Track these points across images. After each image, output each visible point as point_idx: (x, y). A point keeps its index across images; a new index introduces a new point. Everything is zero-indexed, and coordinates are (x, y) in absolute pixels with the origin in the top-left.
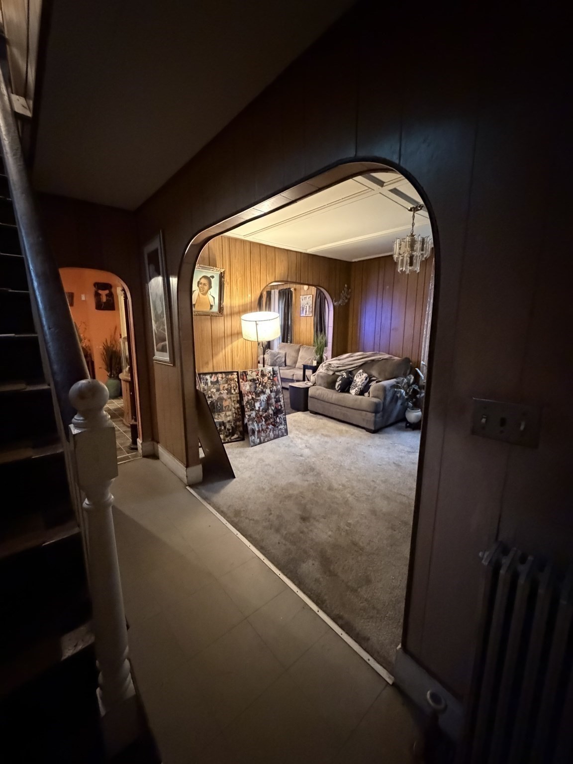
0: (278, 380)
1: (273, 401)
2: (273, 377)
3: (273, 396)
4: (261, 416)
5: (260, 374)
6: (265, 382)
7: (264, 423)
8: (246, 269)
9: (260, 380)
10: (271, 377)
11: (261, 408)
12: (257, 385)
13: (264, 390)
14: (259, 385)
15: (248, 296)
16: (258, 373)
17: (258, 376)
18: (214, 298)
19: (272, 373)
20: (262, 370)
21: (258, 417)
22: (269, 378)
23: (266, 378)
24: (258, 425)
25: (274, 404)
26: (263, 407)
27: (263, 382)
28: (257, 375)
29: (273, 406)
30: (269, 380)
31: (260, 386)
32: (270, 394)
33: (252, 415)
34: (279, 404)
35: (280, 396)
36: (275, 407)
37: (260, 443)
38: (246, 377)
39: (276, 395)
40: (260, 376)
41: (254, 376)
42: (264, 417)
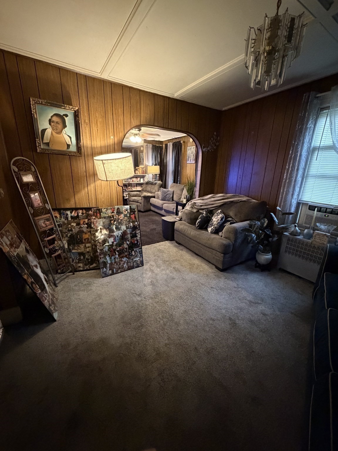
0: (135, 217)
1: (129, 236)
2: (130, 214)
3: (129, 232)
4: (115, 250)
5: (115, 212)
6: (121, 219)
7: (117, 256)
8: (108, 111)
9: (115, 217)
10: (128, 214)
11: (115, 243)
12: (112, 222)
13: (119, 226)
15: (110, 137)
16: (114, 210)
17: (113, 214)
18: (70, 138)
19: (129, 211)
20: (118, 208)
21: (111, 251)
22: (125, 216)
23: (122, 216)
24: (111, 258)
25: (130, 238)
26: (117, 241)
27: (119, 219)
28: (112, 212)
29: (129, 241)
30: (125, 218)
31: (115, 222)
32: (125, 230)
33: (104, 250)
34: (135, 239)
35: (137, 232)
36: (131, 241)
37: (113, 274)
38: (100, 215)
39: (132, 231)
40: (115, 213)
41: (109, 213)
42: (118, 251)
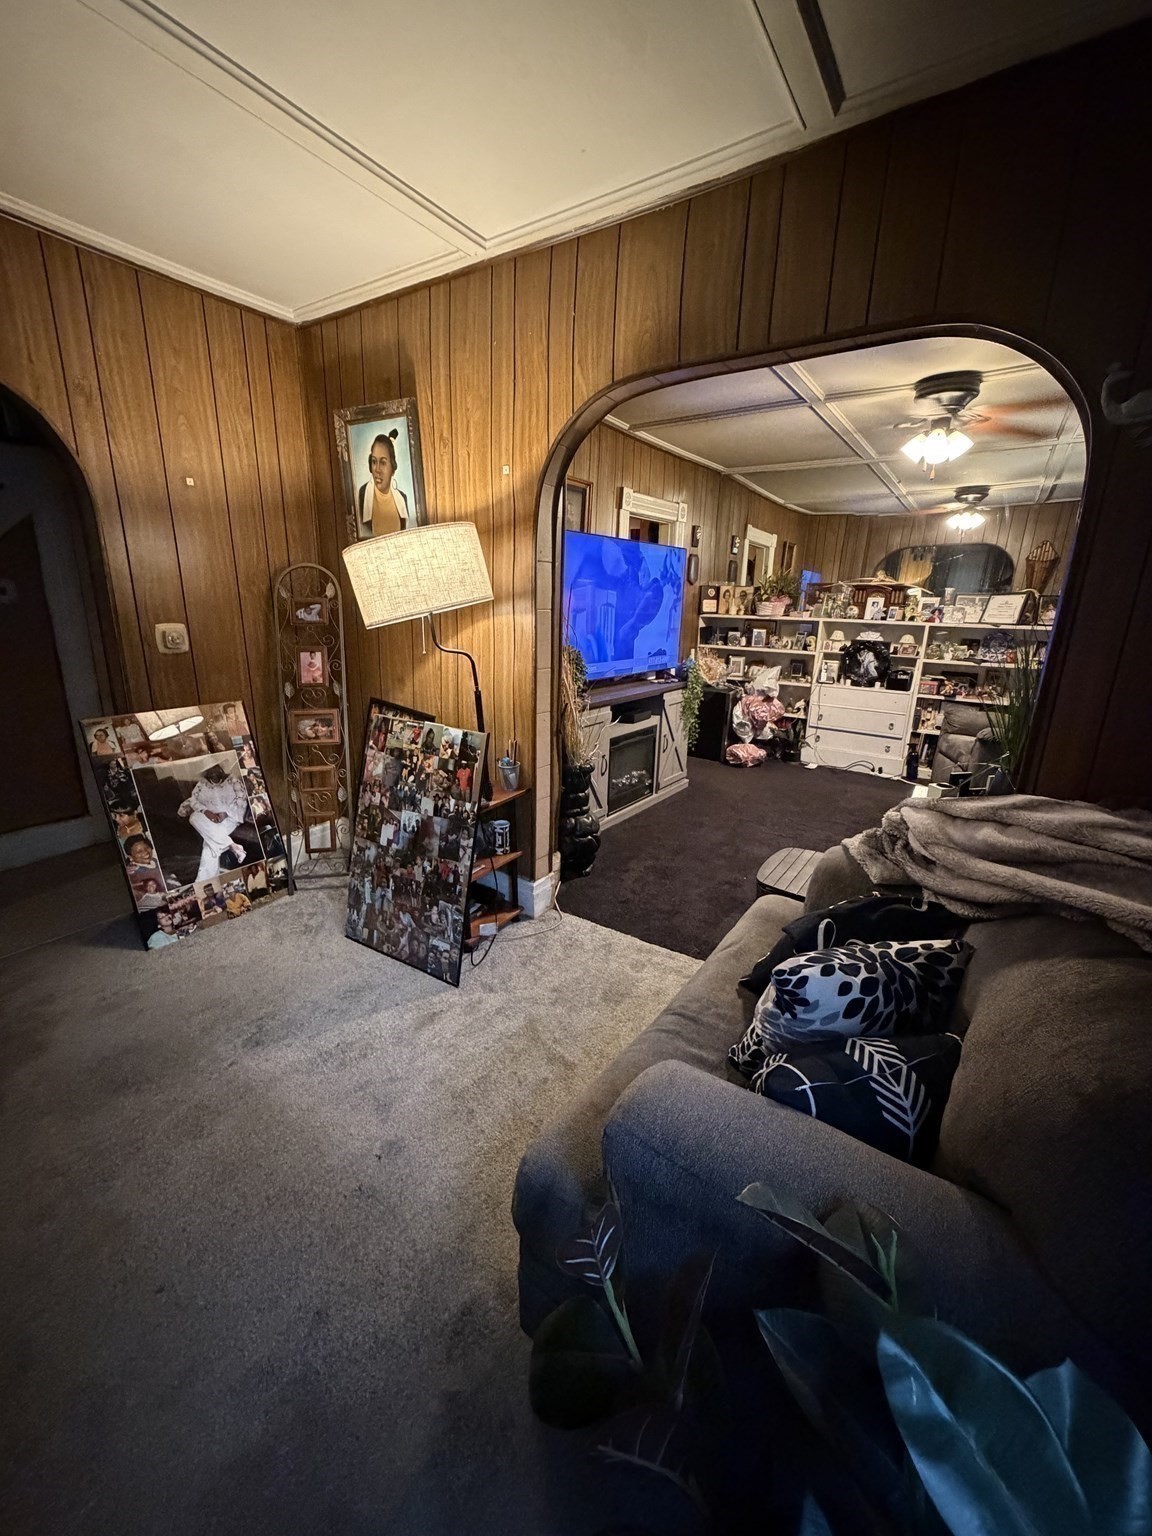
1: (435, 843)
2: (458, 765)
3: (437, 829)
4: (388, 870)
5: (420, 740)
6: (429, 770)
7: (390, 895)
9: (415, 759)
10: (452, 761)
11: (394, 846)
12: (405, 772)
13: (418, 796)
14: (410, 774)
16: (419, 734)
17: (413, 746)
18: (404, 496)
19: (457, 752)
20: (431, 731)
21: (378, 868)
22: (443, 765)
23: (434, 761)
24: (373, 890)
25: (435, 853)
26: (400, 847)
27: (422, 769)
28: (414, 742)
29: (430, 861)
30: (441, 772)
31: (412, 778)
32: (430, 818)
33: (367, 852)
34: (452, 865)
35: (464, 843)
36: (437, 867)
37: (368, 944)
38: (385, 739)
39: (449, 832)
40: (419, 746)
41: (405, 740)
42: (394, 877)
